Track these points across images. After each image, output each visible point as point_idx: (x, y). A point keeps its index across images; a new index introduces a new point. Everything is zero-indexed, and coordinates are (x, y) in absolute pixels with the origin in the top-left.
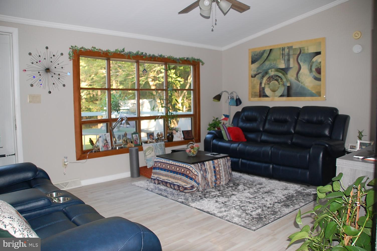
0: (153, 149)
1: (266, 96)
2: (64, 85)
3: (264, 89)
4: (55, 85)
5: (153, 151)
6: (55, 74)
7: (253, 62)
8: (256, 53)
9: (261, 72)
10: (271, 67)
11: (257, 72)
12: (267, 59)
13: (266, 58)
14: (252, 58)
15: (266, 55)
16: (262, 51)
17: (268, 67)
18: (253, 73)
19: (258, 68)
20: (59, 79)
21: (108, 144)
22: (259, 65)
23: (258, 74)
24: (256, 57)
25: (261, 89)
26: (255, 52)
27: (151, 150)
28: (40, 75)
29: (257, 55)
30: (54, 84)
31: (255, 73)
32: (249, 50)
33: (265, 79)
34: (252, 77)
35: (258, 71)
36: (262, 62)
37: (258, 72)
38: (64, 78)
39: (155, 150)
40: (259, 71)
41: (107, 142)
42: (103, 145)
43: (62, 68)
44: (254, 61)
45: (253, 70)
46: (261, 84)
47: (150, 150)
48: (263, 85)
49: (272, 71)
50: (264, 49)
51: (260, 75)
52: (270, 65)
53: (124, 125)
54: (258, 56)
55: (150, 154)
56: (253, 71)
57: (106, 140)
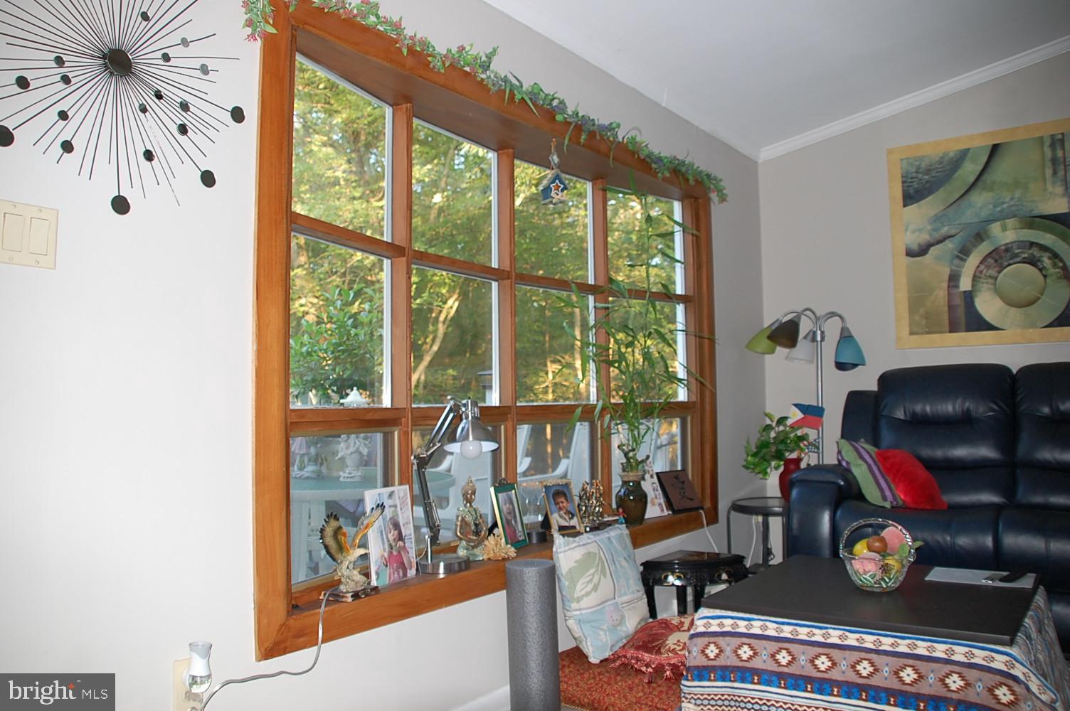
0: (603, 566)
1: (986, 326)
2: (208, 179)
3: (969, 297)
4: (155, 162)
5: (604, 574)
6: (159, 96)
7: (911, 196)
8: (923, 165)
9: (953, 232)
10: (1002, 211)
11: (931, 235)
12: (980, 184)
13: (972, 179)
14: (905, 182)
15: (970, 170)
16: (951, 155)
17: (984, 214)
18: (914, 239)
19: (938, 219)
20: (183, 129)
21: (404, 547)
22: (942, 207)
23: (939, 242)
24: (926, 177)
25: (958, 301)
26: (921, 158)
27: (598, 566)
28: (66, 80)
29: (928, 171)
30: (149, 156)
31: (924, 238)
32: (890, 152)
33: (973, 261)
34: (910, 253)
35: (935, 230)
36: (957, 196)
37: (937, 236)
38: (211, 133)
39: (612, 568)
40: (945, 230)
41: (400, 537)
42: (386, 555)
43: (204, 70)
44: (917, 191)
45: (911, 227)
46: (954, 279)
47: (592, 571)
48: (965, 284)
49: (1004, 229)
50: (962, 146)
51: (949, 245)
52: (995, 206)
53: (465, 443)
54: (934, 174)
55: (595, 588)
56: (913, 232)
57: (396, 526)
